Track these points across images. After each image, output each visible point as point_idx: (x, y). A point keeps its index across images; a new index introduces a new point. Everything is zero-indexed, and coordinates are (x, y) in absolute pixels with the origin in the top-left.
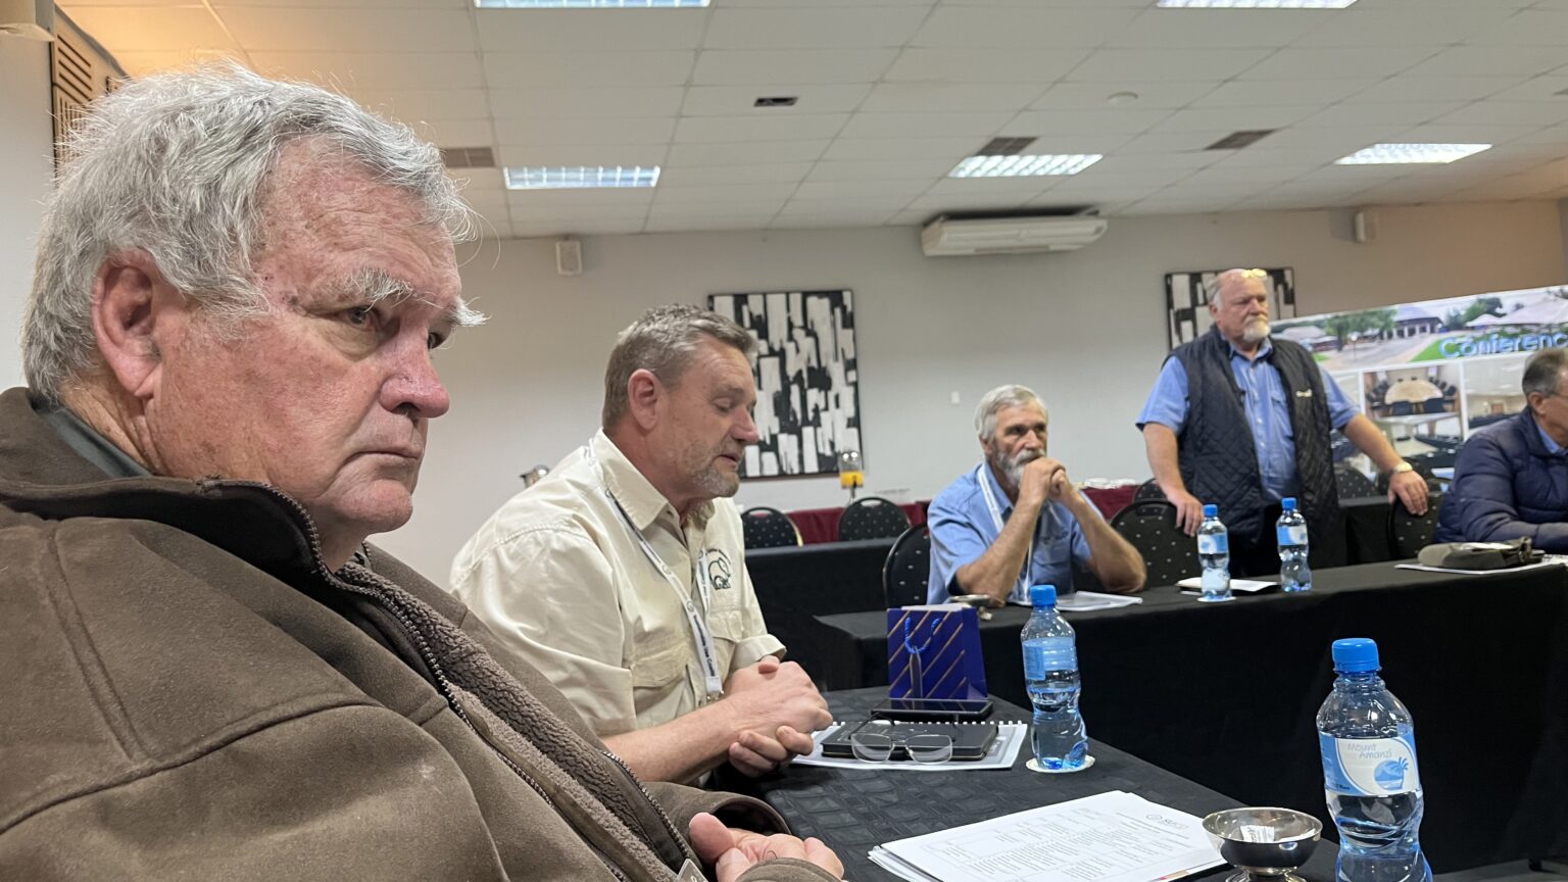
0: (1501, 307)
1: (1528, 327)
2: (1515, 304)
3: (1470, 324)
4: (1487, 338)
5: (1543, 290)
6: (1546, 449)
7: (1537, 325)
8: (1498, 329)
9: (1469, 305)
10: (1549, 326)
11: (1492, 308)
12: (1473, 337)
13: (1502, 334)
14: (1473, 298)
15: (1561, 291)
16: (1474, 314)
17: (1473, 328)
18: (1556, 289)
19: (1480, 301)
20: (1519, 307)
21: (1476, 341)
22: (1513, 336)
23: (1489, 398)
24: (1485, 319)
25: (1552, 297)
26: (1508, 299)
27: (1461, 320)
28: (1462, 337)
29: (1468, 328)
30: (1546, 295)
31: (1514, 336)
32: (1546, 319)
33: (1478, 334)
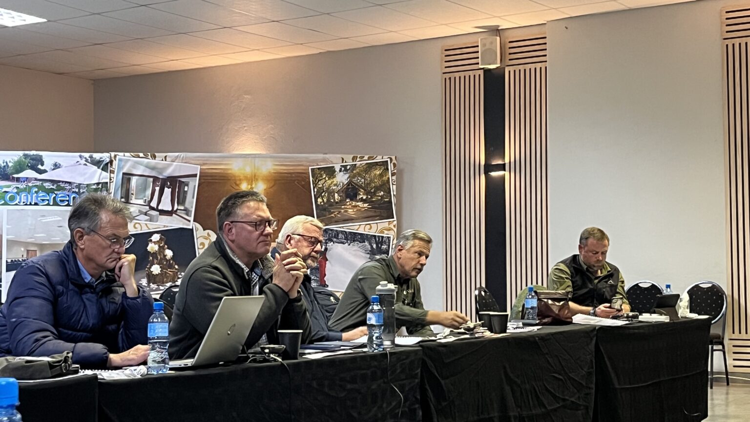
0: (42, 165)
1: (62, 185)
2: (53, 162)
3: (16, 176)
4: (28, 190)
5: (78, 154)
6: (83, 279)
7: (70, 183)
8: (39, 183)
9: (16, 159)
10: (79, 186)
11: (35, 164)
12: (17, 188)
13: (41, 188)
14: (21, 153)
15: (91, 157)
16: (20, 168)
17: (18, 180)
18: (87, 155)
19: (26, 156)
20: (56, 166)
21: (19, 191)
22: (49, 191)
23: (26, 244)
24: (29, 173)
25: (83, 162)
26: (49, 158)
27: (9, 171)
28: (9, 186)
29: (13, 179)
30: (79, 159)
31: (51, 191)
32: (77, 180)
33: (22, 186)
